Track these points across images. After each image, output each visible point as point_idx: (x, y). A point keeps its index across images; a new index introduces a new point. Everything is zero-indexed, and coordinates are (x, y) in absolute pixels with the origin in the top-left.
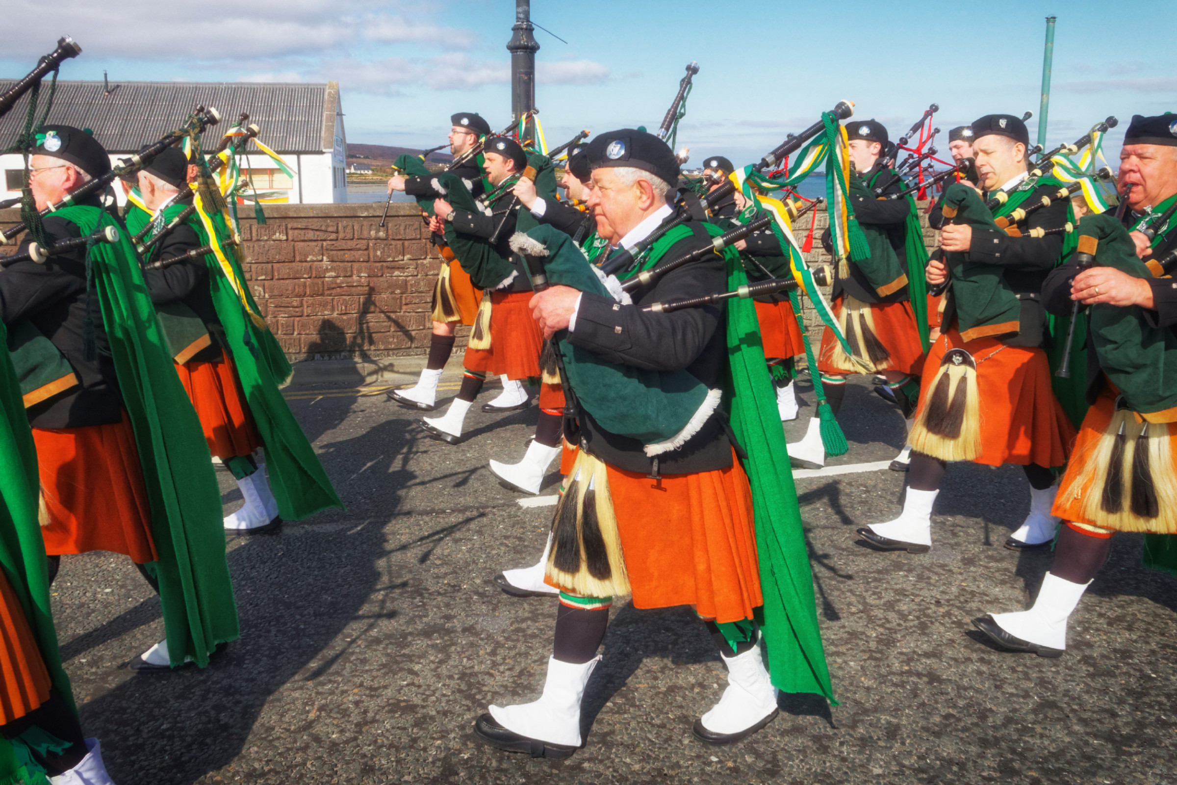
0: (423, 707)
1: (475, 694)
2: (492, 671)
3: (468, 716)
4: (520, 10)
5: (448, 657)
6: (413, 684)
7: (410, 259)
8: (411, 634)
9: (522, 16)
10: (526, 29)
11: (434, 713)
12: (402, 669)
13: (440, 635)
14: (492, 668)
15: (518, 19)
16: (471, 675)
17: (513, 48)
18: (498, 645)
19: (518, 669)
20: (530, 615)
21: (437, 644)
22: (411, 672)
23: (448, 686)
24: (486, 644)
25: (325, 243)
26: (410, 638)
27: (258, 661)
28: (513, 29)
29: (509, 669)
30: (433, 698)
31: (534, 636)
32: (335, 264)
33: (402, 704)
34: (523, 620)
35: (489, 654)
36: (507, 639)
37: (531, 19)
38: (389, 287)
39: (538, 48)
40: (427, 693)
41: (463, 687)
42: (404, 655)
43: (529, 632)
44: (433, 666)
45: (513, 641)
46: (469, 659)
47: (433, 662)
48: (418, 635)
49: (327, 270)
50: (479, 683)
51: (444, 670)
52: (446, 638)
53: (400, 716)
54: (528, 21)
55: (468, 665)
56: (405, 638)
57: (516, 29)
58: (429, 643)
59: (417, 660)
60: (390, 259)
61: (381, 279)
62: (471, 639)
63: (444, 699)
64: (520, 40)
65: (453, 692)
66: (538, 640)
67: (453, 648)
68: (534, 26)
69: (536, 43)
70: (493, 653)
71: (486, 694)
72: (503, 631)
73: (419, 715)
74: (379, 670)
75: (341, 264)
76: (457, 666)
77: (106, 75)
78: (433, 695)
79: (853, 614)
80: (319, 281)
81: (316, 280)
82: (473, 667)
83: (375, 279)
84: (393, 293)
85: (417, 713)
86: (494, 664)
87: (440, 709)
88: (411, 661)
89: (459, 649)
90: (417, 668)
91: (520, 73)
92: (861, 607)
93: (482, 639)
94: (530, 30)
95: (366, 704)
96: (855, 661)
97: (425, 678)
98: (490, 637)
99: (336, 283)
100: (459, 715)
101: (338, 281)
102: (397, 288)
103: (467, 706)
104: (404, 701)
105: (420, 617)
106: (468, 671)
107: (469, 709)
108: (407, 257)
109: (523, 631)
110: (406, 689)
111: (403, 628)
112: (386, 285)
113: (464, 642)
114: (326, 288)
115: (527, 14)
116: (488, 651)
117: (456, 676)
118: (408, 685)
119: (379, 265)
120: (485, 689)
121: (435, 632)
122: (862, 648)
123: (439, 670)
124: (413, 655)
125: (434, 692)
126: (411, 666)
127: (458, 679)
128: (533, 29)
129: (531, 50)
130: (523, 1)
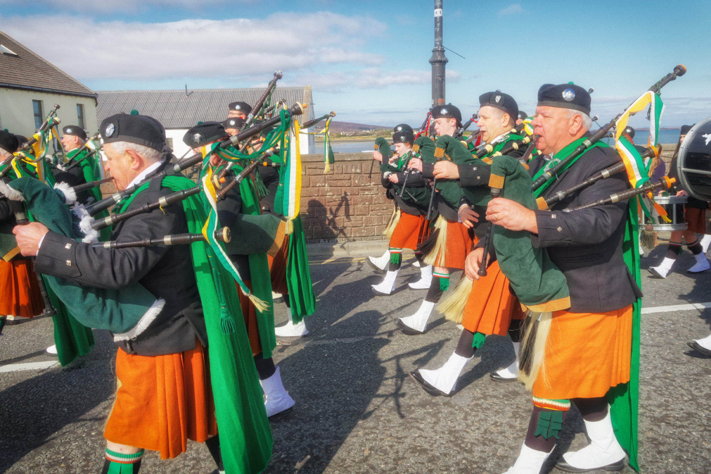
0: (431, 450)
1: (460, 444)
2: (467, 430)
3: (459, 457)
4: (437, 40)
5: (439, 420)
6: (421, 436)
7: (374, 185)
8: (413, 405)
9: (438, 43)
10: (441, 51)
11: (438, 454)
12: (412, 427)
13: (430, 406)
14: (467, 428)
15: (436, 45)
16: (455, 431)
17: (433, 62)
18: (467, 414)
19: (483, 429)
20: (482, 396)
21: (430, 412)
22: (419, 428)
23: (443, 438)
24: (460, 413)
25: (326, 176)
26: (413, 408)
27: (327, 419)
28: (433, 51)
29: (478, 429)
30: (436, 445)
31: (487, 409)
32: (332, 188)
33: (418, 448)
34: (479, 399)
35: (463, 419)
36: (472, 410)
37: (443, 45)
38: (362, 201)
39: (448, 61)
40: (431, 442)
41: (452, 439)
42: (412, 418)
43: (484, 406)
44: (431, 425)
45: (476, 411)
46: (451, 422)
47: (430, 423)
48: (417, 406)
49: (328, 192)
50: (461, 436)
51: (437, 428)
52: (435, 408)
53: (419, 455)
54: (442, 46)
55: (452, 426)
56: (410, 408)
57: (434, 51)
58: (425, 411)
59: (420, 421)
60: (362, 185)
61: (358, 196)
62: (450, 409)
63: (442, 446)
64: (437, 57)
65: (447, 442)
66: (490, 411)
67: (440, 415)
68: (445, 49)
69: (446, 59)
70: (465, 418)
71: (467, 444)
72: (468, 405)
73: (430, 456)
74: (399, 427)
75: (335, 188)
76: (445, 426)
77: (186, 86)
78: (435, 443)
79: (686, 401)
80: (323, 198)
81: (321, 197)
82: (455, 427)
83: (354, 196)
84: (364, 204)
85: (428, 454)
86: (468, 426)
87: (441, 452)
88: (417, 422)
89: (444, 416)
90: (422, 426)
91: (437, 76)
92: (690, 397)
93: (456, 410)
94: (443, 51)
95: (396, 447)
96: (695, 432)
97: (427, 432)
98: (461, 409)
99: (332, 199)
100: (454, 456)
101: (334, 198)
102: (367, 202)
103: (457, 451)
104: (419, 446)
105: (417, 395)
106: (453, 429)
107: (459, 453)
108: (373, 183)
109: (480, 405)
110: (418, 439)
111: (408, 401)
112: (360, 199)
113: (446, 411)
114: (327, 201)
115: (441, 42)
116: (462, 417)
117: (447, 432)
118: (419, 436)
119: (356, 188)
120: (465, 440)
121: (427, 405)
122: (698, 423)
123: (435, 428)
124: (418, 418)
125: (436, 441)
126: (418, 425)
127: (448, 434)
128: (444, 51)
129: (443, 63)
130: (439, 34)
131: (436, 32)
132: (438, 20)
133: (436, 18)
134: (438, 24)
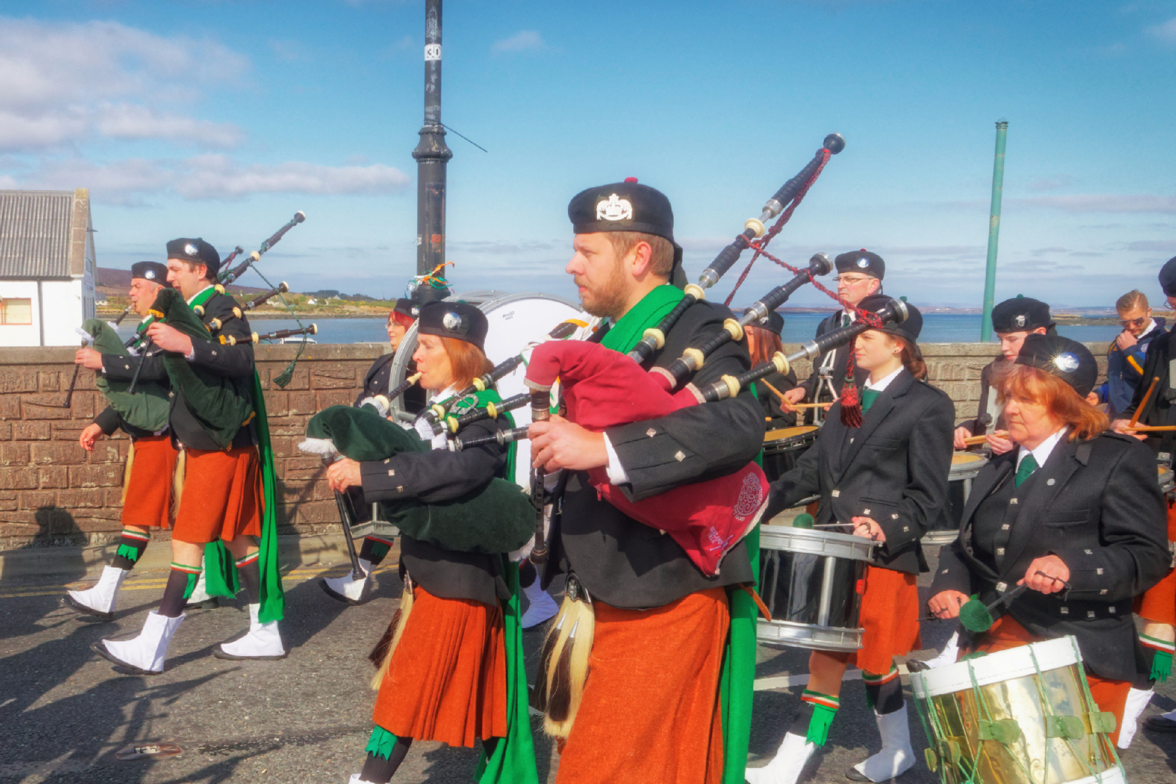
4: (430, 109)
9: (432, 117)
10: (438, 133)
15: (427, 121)
17: (420, 157)
28: (421, 133)
37: (442, 121)
39: (451, 156)
54: (439, 123)
57: (424, 133)
64: (430, 147)
68: (445, 129)
69: (450, 151)
91: (430, 187)
94: (441, 134)
115: (438, 114)
128: (445, 133)
129: (443, 158)
130: (433, 97)
131: (427, 94)
132: (433, 68)
133: (428, 63)
134: (433, 78)
